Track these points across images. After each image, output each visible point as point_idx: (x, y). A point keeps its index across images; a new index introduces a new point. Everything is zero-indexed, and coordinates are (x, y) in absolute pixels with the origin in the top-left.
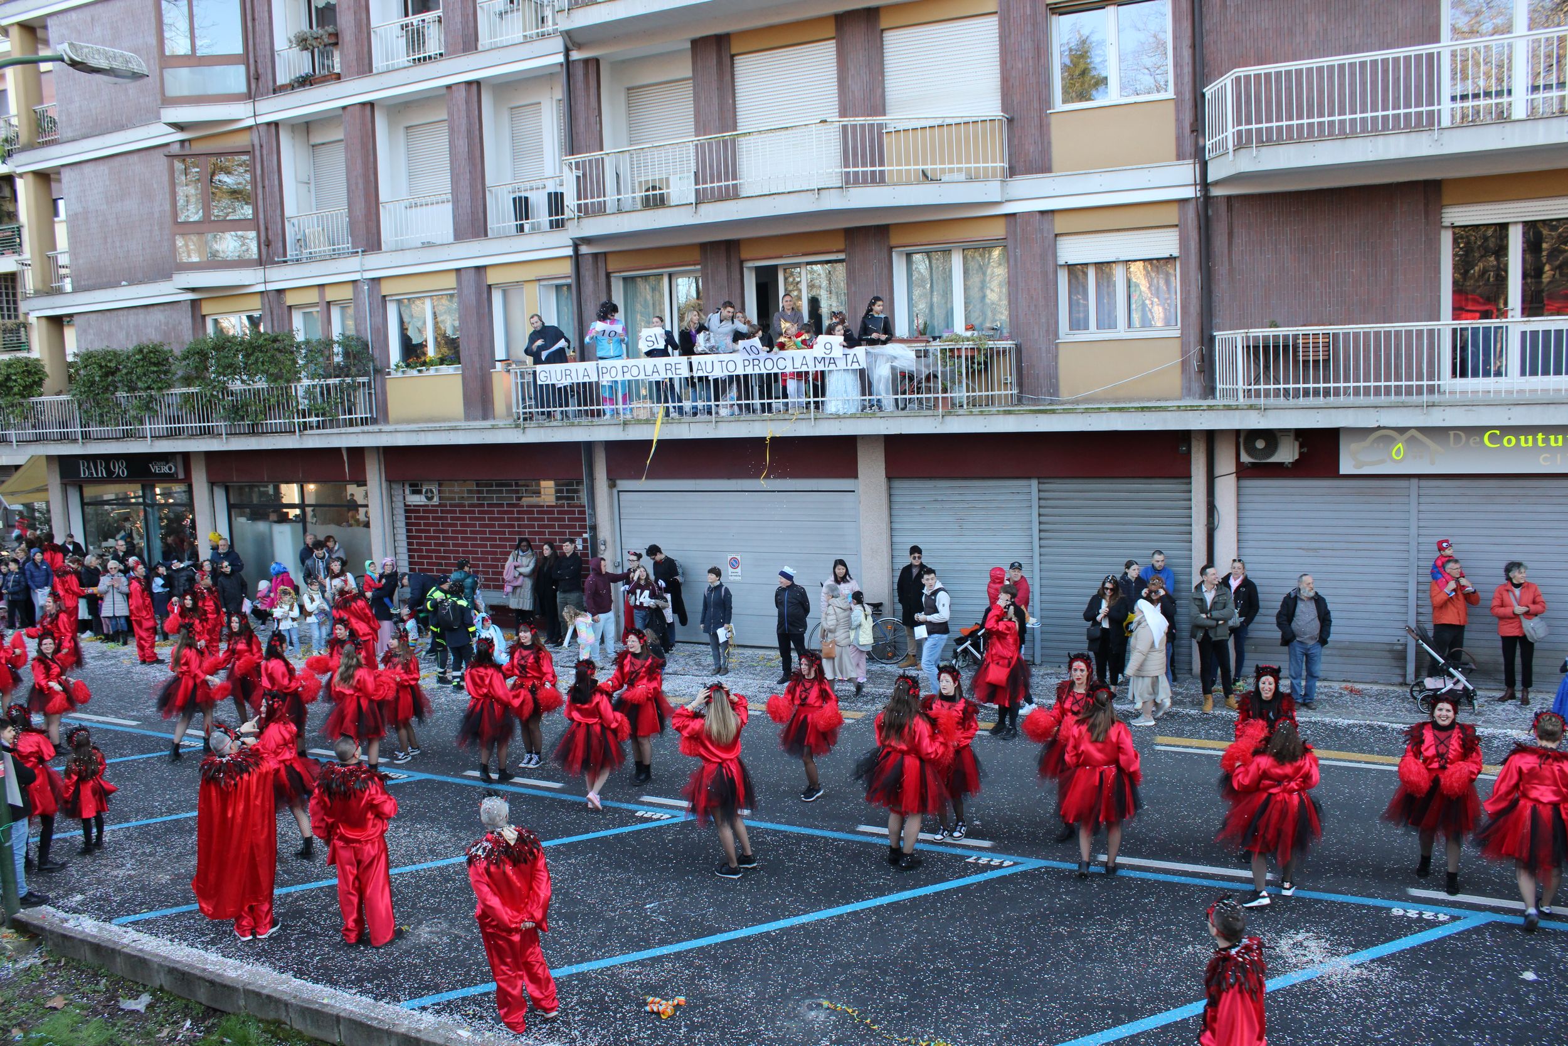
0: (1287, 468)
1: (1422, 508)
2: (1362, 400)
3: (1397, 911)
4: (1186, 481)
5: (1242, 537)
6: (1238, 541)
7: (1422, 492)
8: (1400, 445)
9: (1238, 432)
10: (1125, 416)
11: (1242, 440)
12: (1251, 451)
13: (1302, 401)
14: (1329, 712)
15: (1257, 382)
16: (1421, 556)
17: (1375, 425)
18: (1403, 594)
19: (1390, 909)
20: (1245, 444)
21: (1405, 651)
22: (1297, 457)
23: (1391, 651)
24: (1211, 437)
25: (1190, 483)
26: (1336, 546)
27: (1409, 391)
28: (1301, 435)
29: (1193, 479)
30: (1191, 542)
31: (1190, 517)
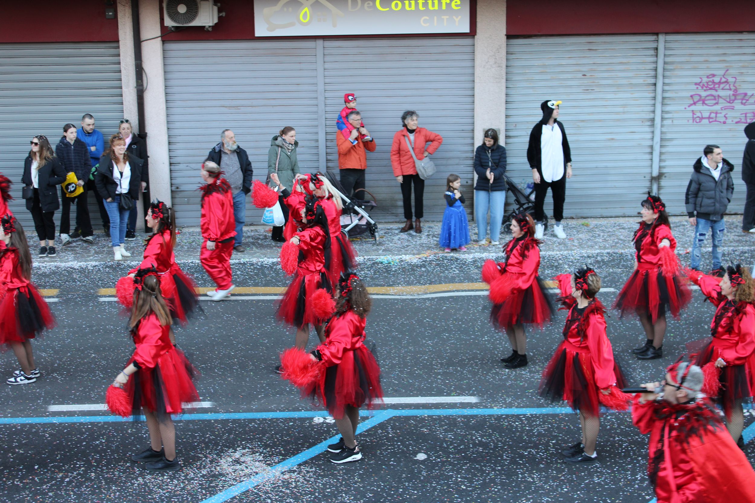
0: (209, 31)
1: (327, 66)
3: (319, 420)
4: (114, 45)
5: (170, 97)
6: (167, 101)
7: (326, 52)
8: (306, 9)
11: (165, 5)
12: (174, 15)
14: (255, 253)
16: (328, 109)
19: (312, 419)
20: (168, 9)
22: (216, 21)
24: (135, 1)
25: (118, 47)
26: (255, 102)
29: (120, 42)
30: (122, 103)
31: (120, 80)
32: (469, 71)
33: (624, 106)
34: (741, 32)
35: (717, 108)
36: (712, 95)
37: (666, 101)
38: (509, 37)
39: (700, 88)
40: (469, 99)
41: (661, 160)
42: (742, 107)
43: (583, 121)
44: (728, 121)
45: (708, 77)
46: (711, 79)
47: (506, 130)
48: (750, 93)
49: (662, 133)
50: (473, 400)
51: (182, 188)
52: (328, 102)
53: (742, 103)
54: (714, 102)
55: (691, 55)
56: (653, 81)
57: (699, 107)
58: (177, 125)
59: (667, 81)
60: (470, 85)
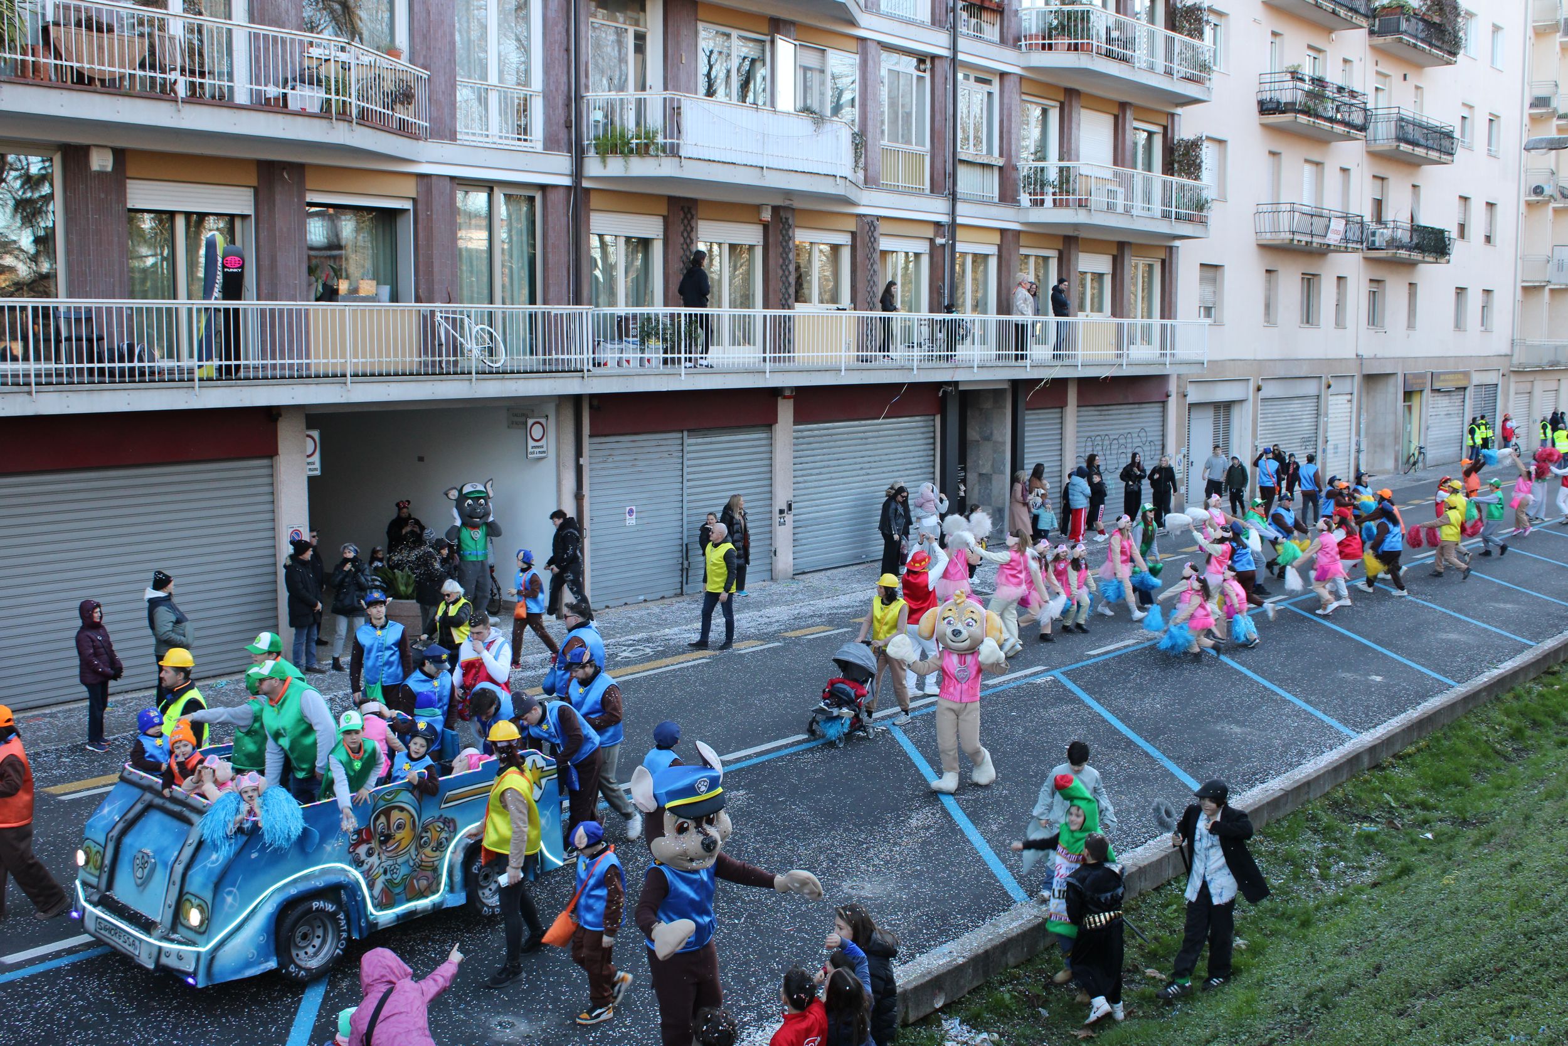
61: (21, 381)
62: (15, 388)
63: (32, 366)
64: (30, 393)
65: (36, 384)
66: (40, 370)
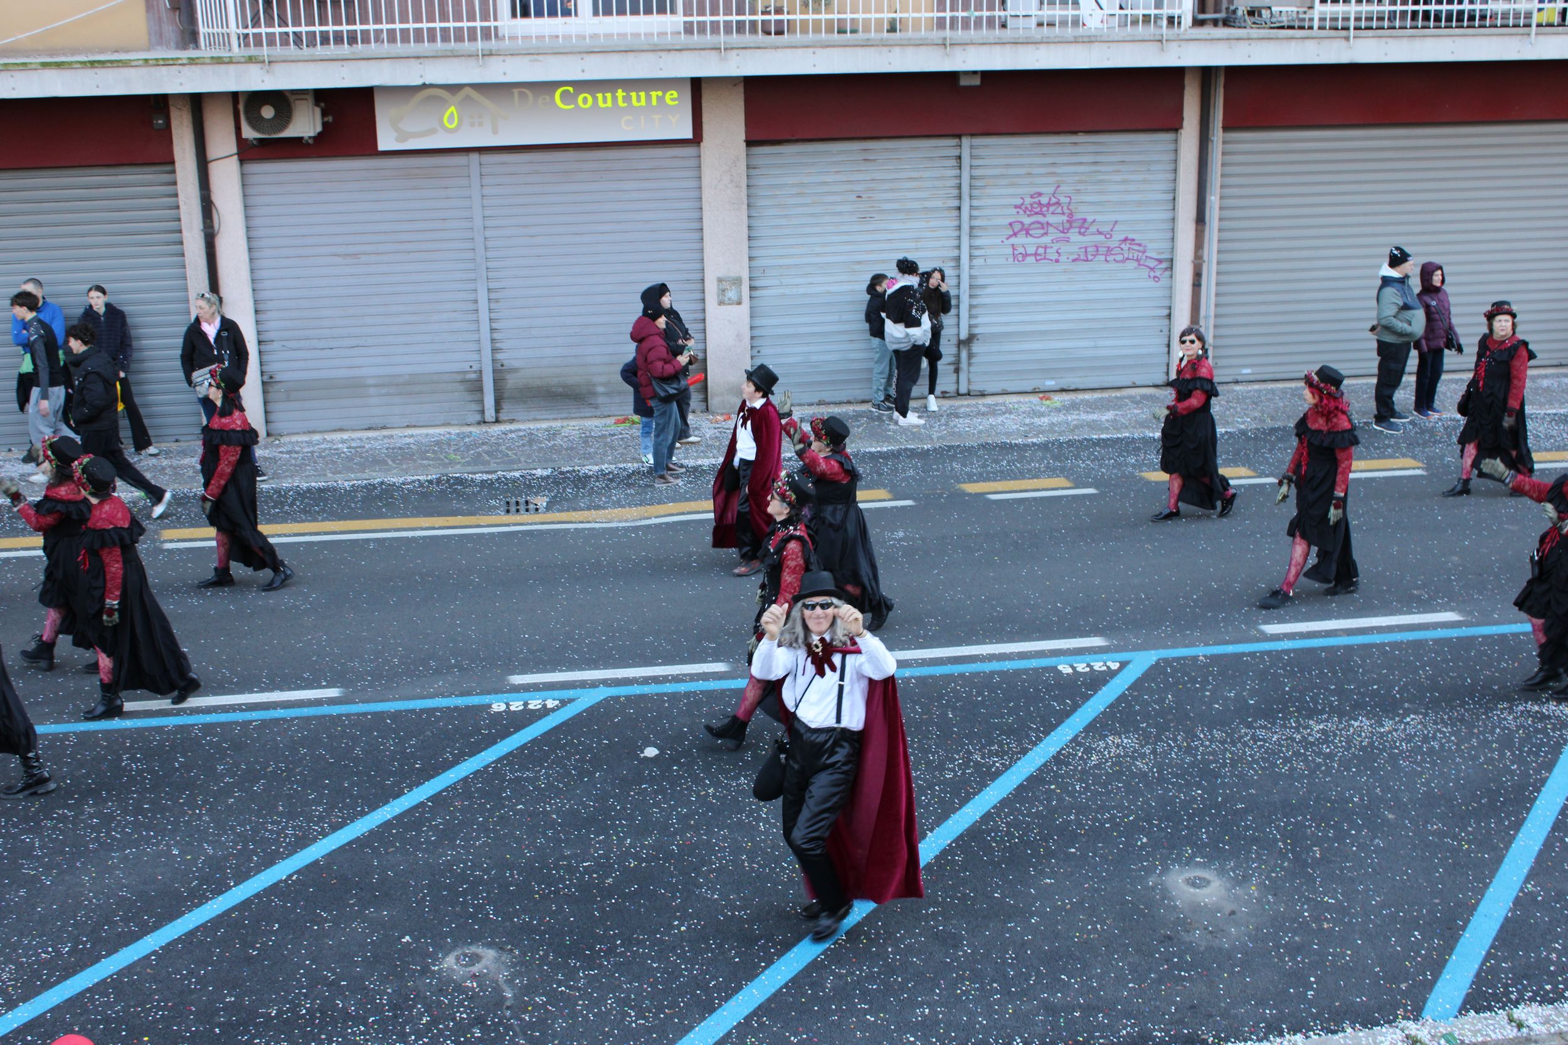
0: (308, 144)
1: (486, 191)
2: (399, 48)
3: (498, 707)
4: (168, 168)
5: (255, 244)
6: (250, 249)
7: (484, 171)
8: (452, 109)
9: (235, 96)
10: (67, 74)
11: (241, 107)
12: (256, 122)
13: (320, 50)
15: (256, 23)
16: (489, 254)
17: (419, 82)
18: (472, 306)
19: (489, 705)
20: (246, 112)
21: (480, 380)
22: (319, 129)
23: (462, 381)
24: (197, 102)
25: (174, 172)
26: (382, 248)
27: (459, 35)
28: (324, 98)
29: (177, 165)
30: (183, 255)
31: (179, 220)
32: (694, 194)
33: (917, 239)
34: (1075, 133)
35: (1046, 240)
36: (1038, 222)
37: (975, 232)
38: (750, 143)
39: (1021, 212)
40: (696, 235)
41: (971, 317)
42: (1081, 238)
43: (859, 263)
44: (1063, 259)
45: (1032, 197)
46: (1036, 200)
47: (751, 279)
48: (1090, 218)
49: (971, 277)
50: (720, 667)
51: (278, 378)
52: (490, 244)
53: (1080, 233)
54: (1042, 231)
55: (1008, 166)
56: (956, 203)
57: (1021, 239)
58: (267, 284)
59: (975, 203)
60: (696, 215)
61: (1340, 24)
62: (1333, 33)
63: (1353, 9)
64: (1347, 38)
65: (1355, 29)
66: (1361, 12)
